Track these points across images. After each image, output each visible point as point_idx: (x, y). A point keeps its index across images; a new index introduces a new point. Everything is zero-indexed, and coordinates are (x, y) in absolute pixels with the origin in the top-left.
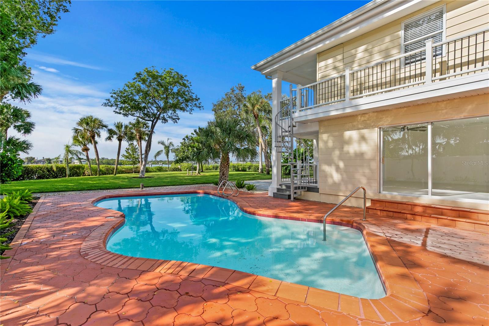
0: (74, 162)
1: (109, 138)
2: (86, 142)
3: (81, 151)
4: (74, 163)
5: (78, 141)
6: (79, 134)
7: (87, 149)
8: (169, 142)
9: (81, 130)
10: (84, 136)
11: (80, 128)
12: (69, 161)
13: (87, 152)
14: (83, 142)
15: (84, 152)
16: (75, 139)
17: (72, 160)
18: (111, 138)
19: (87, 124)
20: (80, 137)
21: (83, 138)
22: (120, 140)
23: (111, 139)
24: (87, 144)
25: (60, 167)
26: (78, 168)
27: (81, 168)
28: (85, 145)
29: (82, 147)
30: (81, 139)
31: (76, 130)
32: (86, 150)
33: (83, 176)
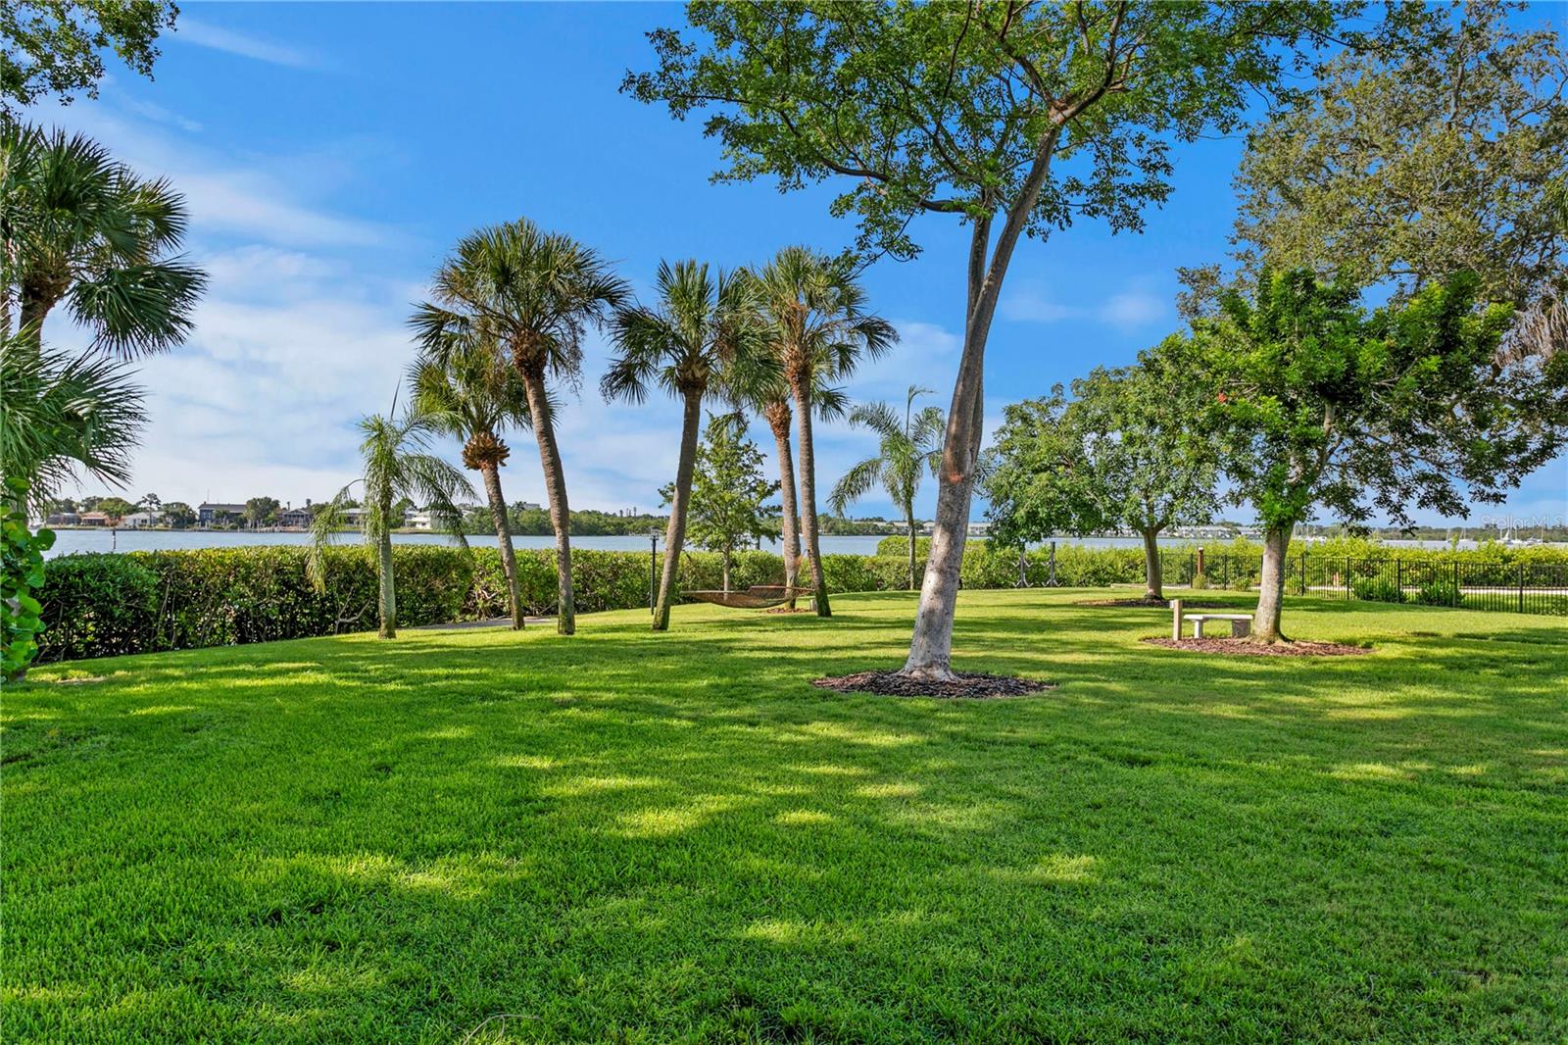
0: (414, 520)
1: (624, 378)
2: (492, 409)
3: (458, 464)
5: (446, 396)
6: (453, 351)
7: (496, 448)
8: (918, 409)
9: (464, 321)
10: (478, 365)
11: (461, 308)
13: (495, 469)
14: (473, 409)
15: (477, 467)
16: (429, 381)
18: (639, 378)
19: (504, 277)
20: (459, 376)
21: (473, 377)
22: (691, 385)
23: (635, 382)
24: (493, 420)
25: (345, 565)
26: (440, 564)
27: (456, 567)
28: (482, 426)
29: (467, 435)
30: (459, 389)
31: (435, 324)
32: (489, 455)
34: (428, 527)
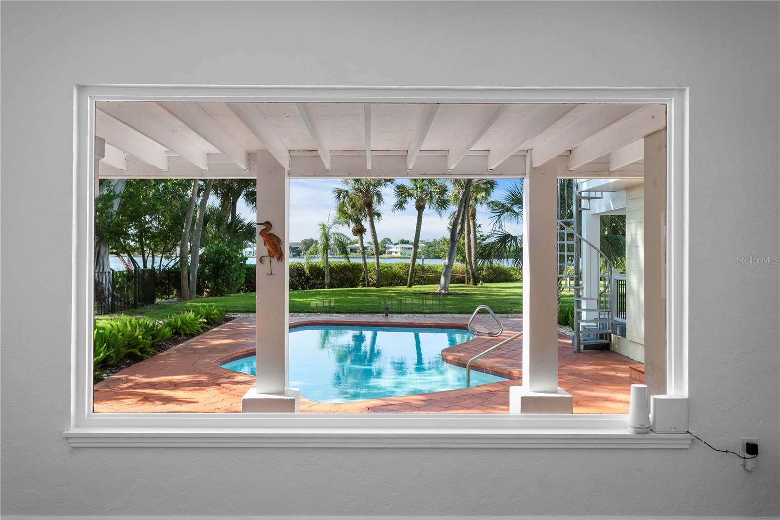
0: (391, 250)
1: (400, 205)
2: (360, 216)
4: (391, 253)
5: (346, 214)
6: (346, 200)
7: (362, 229)
9: (347, 191)
10: (355, 202)
11: (345, 188)
12: (381, 249)
14: (355, 216)
15: (356, 236)
16: (341, 209)
17: (387, 246)
18: (404, 205)
20: (349, 206)
21: (353, 207)
24: (361, 219)
29: (353, 225)
30: (350, 211)
31: (339, 193)
32: (360, 231)
33: (364, 286)
34: (399, 255)
